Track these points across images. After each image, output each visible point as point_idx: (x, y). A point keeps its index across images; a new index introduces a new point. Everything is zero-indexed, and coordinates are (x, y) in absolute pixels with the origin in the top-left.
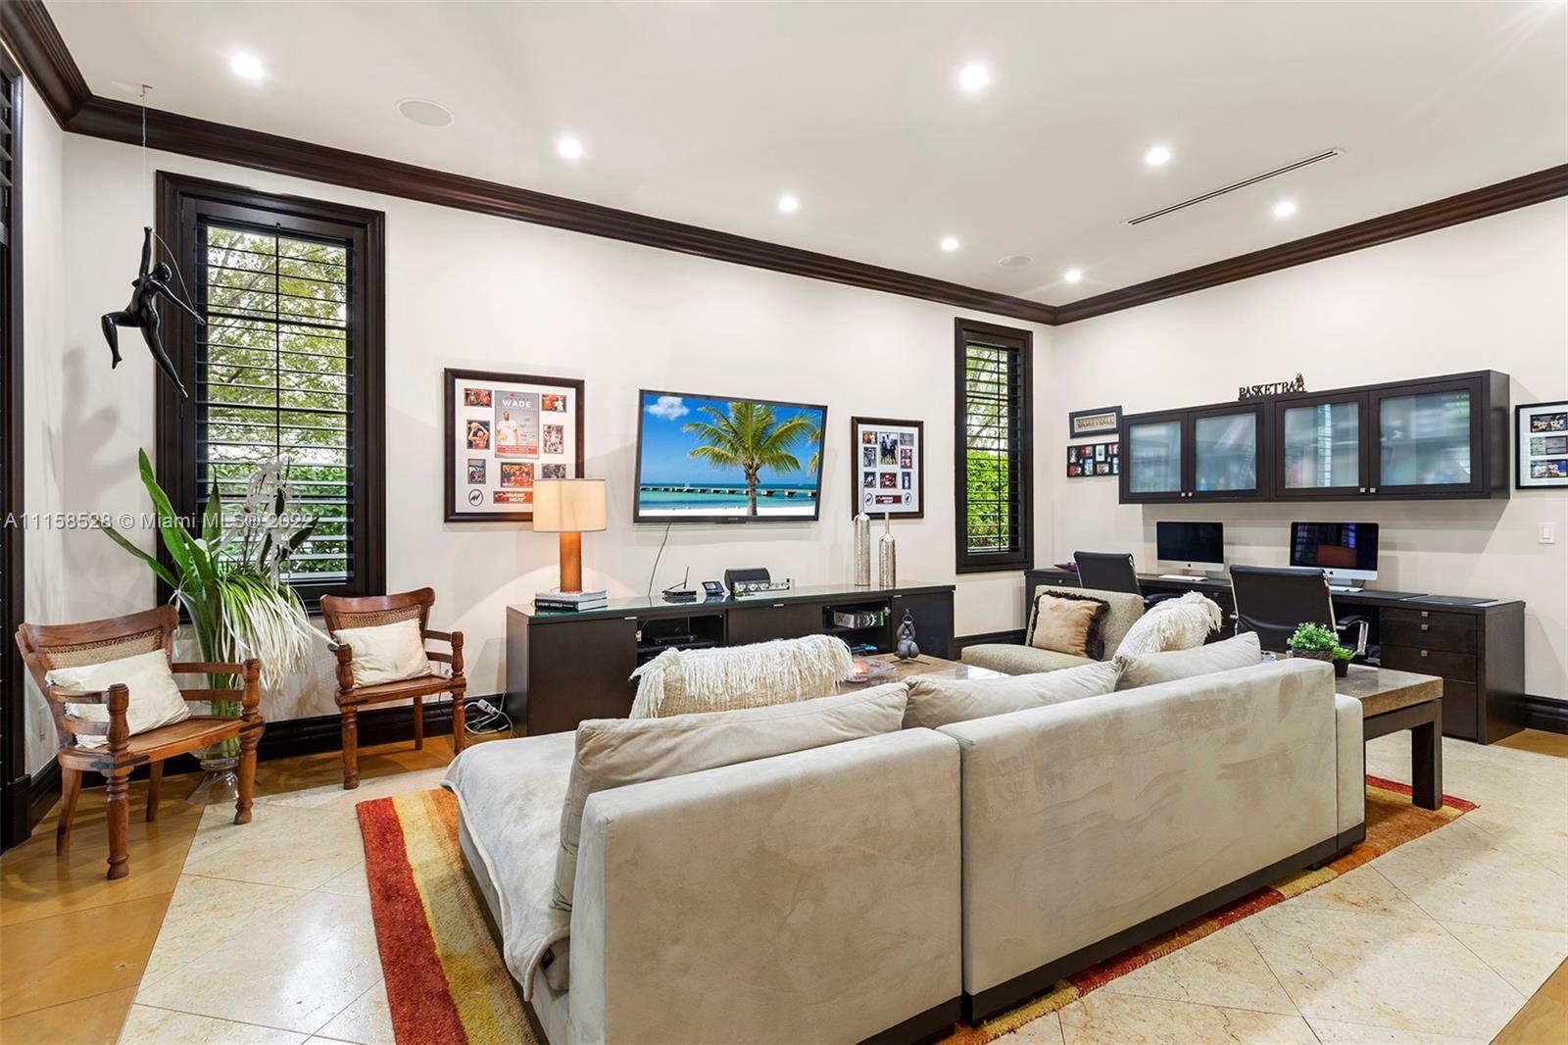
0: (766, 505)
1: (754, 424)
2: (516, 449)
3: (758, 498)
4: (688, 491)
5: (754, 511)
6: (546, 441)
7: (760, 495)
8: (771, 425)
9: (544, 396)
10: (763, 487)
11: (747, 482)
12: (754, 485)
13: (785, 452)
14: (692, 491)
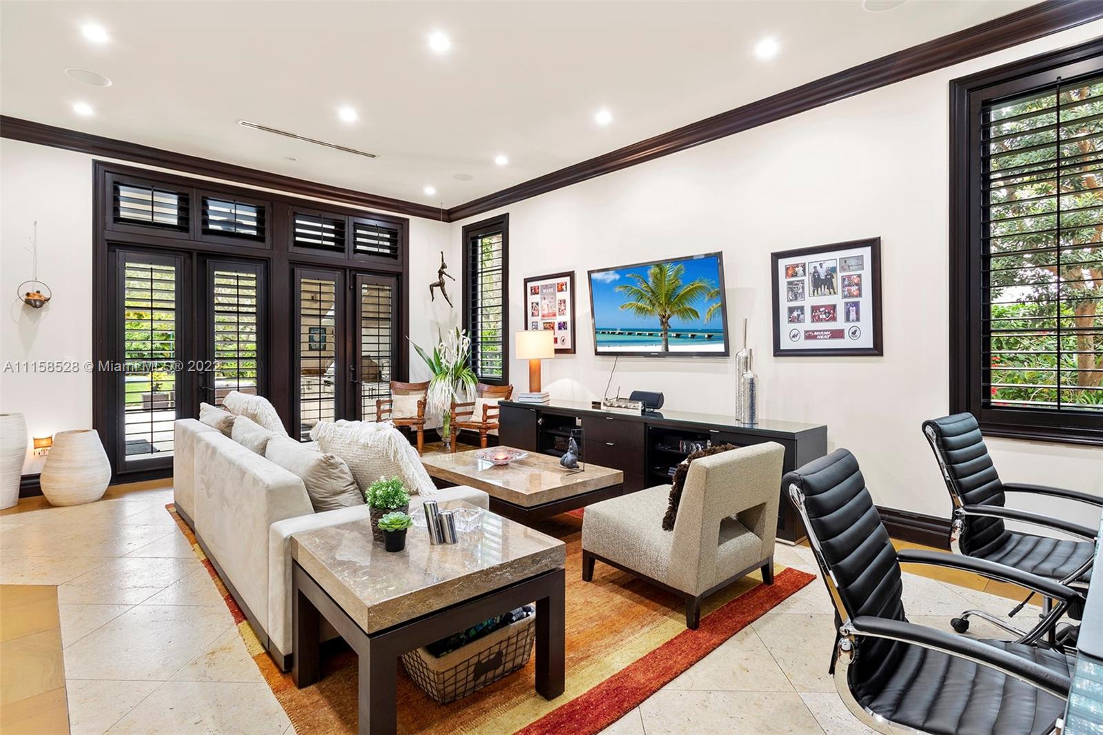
0: (675, 344)
1: (666, 286)
2: (548, 315)
3: (669, 339)
4: (619, 333)
5: (667, 348)
6: (559, 309)
7: (671, 337)
8: (679, 287)
9: (558, 284)
10: (673, 331)
11: (661, 327)
12: (667, 329)
13: (689, 306)
14: (622, 334)
